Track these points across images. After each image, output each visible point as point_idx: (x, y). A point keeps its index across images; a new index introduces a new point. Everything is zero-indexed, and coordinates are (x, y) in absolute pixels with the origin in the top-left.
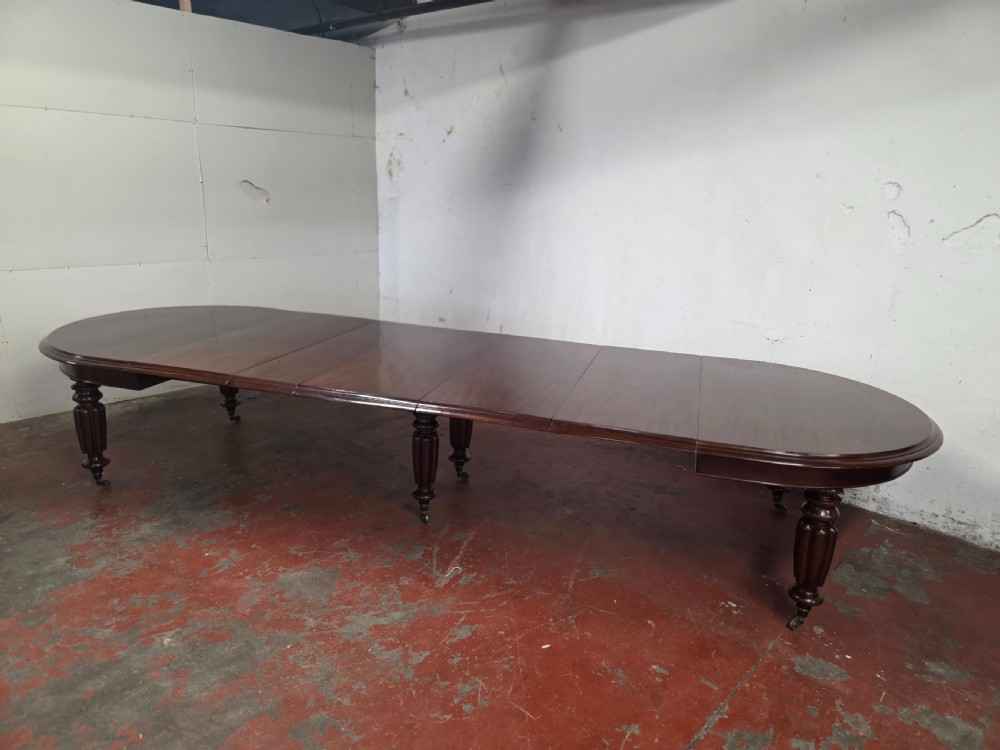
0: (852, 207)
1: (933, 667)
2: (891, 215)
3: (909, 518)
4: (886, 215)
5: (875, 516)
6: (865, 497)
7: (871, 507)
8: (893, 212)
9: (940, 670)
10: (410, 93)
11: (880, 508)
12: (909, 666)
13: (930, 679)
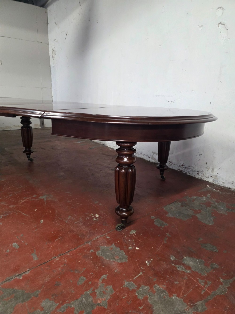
0: (202, 26)
1: (188, 261)
2: (220, 25)
3: (227, 185)
4: (217, 26)
5: (211, 184)
6: (208, 175)
7: (210, 180)
8: (220, 23)
9: (191, 263)
10: (56, 23)
11: (214, 180)
12: (172, 258)
13: (180, 268)
